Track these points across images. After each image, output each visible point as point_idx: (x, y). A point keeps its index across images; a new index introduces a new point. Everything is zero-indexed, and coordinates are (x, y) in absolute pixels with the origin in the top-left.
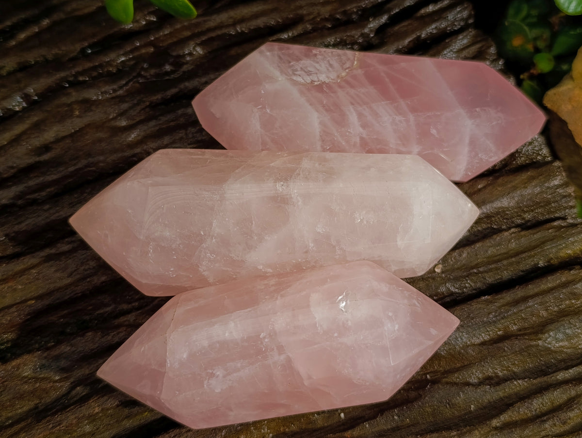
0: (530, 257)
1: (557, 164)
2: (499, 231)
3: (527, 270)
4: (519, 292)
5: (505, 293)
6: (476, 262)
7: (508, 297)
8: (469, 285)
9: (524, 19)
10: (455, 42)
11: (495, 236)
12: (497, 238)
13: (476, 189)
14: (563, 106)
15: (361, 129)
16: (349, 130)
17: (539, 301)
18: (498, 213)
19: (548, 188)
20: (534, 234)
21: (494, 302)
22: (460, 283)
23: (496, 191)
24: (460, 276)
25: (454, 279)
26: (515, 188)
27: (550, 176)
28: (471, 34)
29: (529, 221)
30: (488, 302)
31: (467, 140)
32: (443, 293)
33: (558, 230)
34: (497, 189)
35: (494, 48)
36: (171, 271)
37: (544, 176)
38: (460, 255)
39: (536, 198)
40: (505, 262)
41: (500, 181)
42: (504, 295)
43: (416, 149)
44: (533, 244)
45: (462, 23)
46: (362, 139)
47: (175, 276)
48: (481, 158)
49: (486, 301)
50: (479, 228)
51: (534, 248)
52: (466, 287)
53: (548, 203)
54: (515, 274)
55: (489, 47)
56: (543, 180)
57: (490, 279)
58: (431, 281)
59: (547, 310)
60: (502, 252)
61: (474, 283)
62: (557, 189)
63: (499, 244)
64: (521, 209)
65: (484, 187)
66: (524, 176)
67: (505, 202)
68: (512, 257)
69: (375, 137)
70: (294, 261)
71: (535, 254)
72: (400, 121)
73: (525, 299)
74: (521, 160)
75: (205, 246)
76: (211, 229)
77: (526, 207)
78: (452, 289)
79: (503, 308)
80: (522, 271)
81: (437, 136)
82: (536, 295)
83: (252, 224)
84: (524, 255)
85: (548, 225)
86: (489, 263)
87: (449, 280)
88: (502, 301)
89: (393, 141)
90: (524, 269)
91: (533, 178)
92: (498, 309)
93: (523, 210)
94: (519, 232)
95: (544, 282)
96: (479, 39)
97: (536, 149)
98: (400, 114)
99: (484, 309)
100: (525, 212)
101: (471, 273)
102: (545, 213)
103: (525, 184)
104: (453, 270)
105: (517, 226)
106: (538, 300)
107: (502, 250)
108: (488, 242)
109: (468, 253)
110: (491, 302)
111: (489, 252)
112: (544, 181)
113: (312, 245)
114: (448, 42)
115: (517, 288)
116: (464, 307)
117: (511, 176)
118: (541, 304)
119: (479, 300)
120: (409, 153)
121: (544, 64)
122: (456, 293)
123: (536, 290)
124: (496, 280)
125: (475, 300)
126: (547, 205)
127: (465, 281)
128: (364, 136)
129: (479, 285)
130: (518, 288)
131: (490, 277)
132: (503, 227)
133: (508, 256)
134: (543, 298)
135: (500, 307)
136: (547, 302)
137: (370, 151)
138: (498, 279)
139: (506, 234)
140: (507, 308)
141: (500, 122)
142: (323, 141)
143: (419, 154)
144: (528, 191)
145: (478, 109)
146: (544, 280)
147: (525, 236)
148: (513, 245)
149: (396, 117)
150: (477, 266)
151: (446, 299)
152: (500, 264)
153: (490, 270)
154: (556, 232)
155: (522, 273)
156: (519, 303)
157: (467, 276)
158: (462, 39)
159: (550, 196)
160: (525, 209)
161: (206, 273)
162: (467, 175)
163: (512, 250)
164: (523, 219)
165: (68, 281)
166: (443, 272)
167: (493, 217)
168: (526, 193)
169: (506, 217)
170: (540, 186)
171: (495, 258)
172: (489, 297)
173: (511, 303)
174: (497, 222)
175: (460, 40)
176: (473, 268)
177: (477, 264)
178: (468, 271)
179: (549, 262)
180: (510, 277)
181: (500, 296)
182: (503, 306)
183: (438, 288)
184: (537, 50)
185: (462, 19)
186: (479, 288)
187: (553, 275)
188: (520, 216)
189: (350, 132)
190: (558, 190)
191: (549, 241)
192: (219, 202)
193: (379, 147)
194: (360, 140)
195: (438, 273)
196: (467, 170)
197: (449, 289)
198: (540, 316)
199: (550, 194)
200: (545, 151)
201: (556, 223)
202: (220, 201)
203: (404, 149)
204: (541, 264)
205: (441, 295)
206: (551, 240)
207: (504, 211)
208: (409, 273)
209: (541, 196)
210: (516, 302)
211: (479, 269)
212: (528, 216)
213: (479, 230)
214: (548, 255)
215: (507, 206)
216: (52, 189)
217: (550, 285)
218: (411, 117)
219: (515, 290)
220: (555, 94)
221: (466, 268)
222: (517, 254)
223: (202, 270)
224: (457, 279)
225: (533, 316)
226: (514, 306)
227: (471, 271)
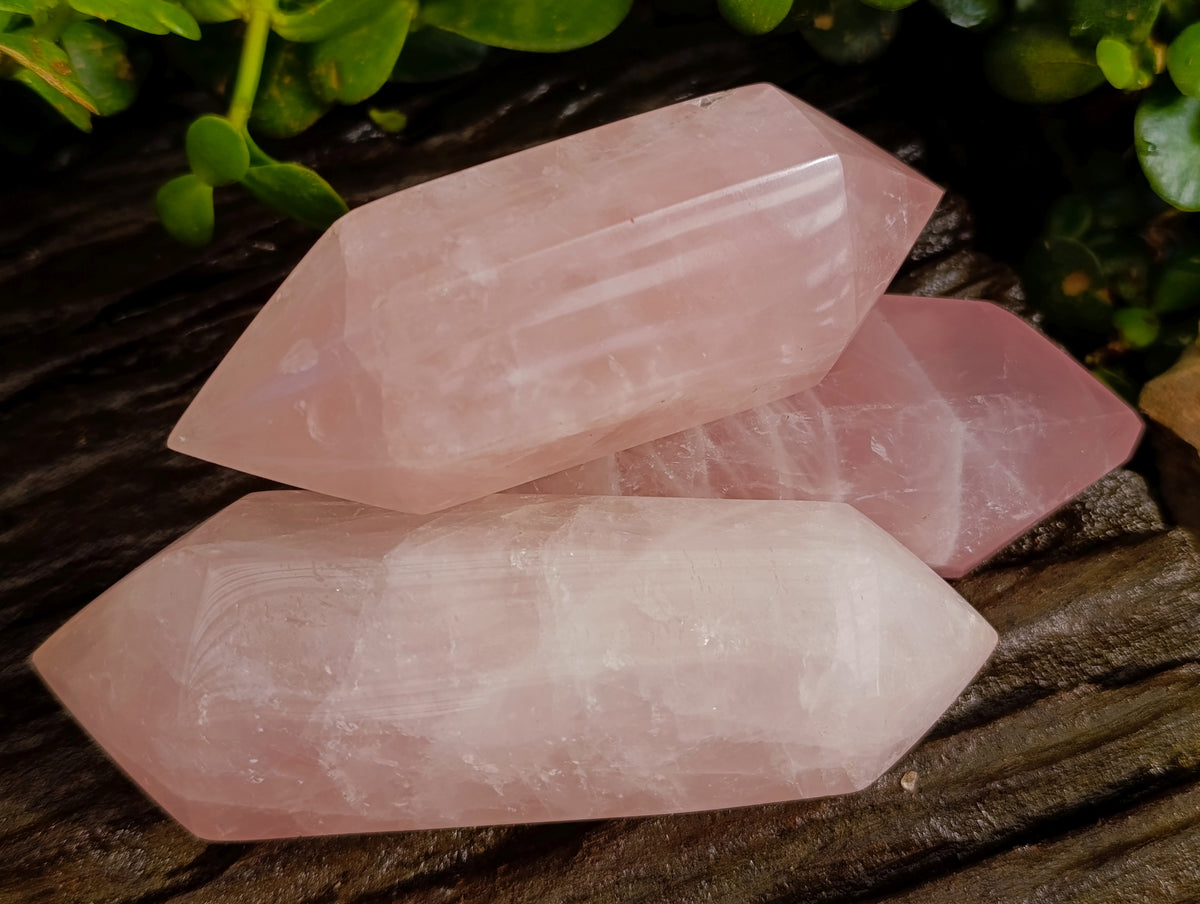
0: (1127, 751)
1: (1179, 534)
2: (1051, 691)
3: (1122, 783)
4: (1107, 836)
5: (1073, 837)
6: (999, 765)
7: (1079, 846)
8: (987, 821)
9: (1088, 236)
10: (931, 278)
11: (1041, 703)
12: (1046, 707)
13: (991, 594)
14: (1185, 413)
15: (710, 444)
16: (683, 446)
17: (1156, 853)
18: (1047, 650)
19: (1161, 588)
20: (1134, 696)
21: (1046, 860)
22: (963, 815)
23: (1039, 596)
24: (964, 800)
25: (948, 808)
26: (1082, 590)
27: (1164, 563)
28: (966, 260)
29: (1120, 669)
30: (1031, 861)
31: (958, 468)
32: (923, 843)
33: (1192, 685)
34: (1040, 592)
35: (1018, 286)
36: (253, 766)
37: (1149, 561)
38: (961, 750)
39: (1134, 613)
40: (1067, 764)
41: (1046, 574)
42: (1069, 841)
43: (840, 488)
44: (1133, 720)
45: (946, 240)
46: (713, 467)
47: (261, 780)
48: (994, 512)
49: (1026, 857)
50: (1005, 687)
51: (1135, 728)
52: (978, 828)
53: (1163, 626)
54: (1095, 793)
55: (1008, 287)
56: (1147, 569)
57: (1036, 805)
58: (894, 813)
59: (1175, 878)
60: (1061, 740)
61: (999, 815)
62: (1181, 590)
63: (1052, 722)
64: (1099, 640)
65: (1012, 589)
66: (1103, 562)
67: (1060, 624)
68: (1084, 751)
69: (744, 462)
70: (550, 743)
71: (1141, 744)
72: (800, 425)
73: (1120, 851)
74: (1093, 528)
75: (333, 700)
76: (349, 658)
77: (1113, 634)
78: (945, 832)
79: (1069, 872)
80: (1110, 786)
81: (886, 459)
82: (1146, 841)
83: (449, 646)
84: (1112, 746)
85: (1166, 676)
86: (1030, 766)
87: (937, 808)
88: (1064, 856)
89: (784, 470)
90: (1116, 778)
91: (1124, 567)
92: (1055, 876)
93: (1106, 642)
94: (1098, 691)
95: (1164, 809)
96: (984, 270)
97: (1129, 502)
98: (800, 408)
99: (1022, 876)
100: (1110, 647)
101: (989, 791)
102: (1159, 650)
103: (1106, 582)
104: (944, 785)
105: (1094, 680)
106: (1153, 851)
107: (1060, 735)
108: (1026, 717)
109: (980, 744)
110: (1038, 860)
111: (1030, 740)
112: (1150, 572)
113: (592, 700)
114: (915, 278)
115: (1100, 823)
116: (973, 873)
117: (1072, 563)
118: (1160, 862)
119: (1011, 854)
120: (824, 498)
121: (1137, 332)
122: (954, 842)
123: (1147, 828)
124: (1050, 808)
125: (1000, 857)
126: (1161, 630)
127: (976, 813)
128: (718, 459)
129: (1010, 821)
130: (1103, 824)
131: (1034, 803)
132: (1060, 684)
133: (1075, 749)
134: (1165, 846)
135: (1060, 872)
136: (1176, 857)
137: (733, 495)
138: (1055, 806)
139: (1066, 696)
140: (1078, 872)
141: (1032, 426)
142: (624, 471)
143: (849, 500)
144: (1113, 598)
145: (979, 398)
146: (1165, 805)
147: (1112, 699)
148: (1086, 724)
149: (790, 414)
150: (1001, 774)
151: (931, 856)
152: (1056, 770)
153: (1035, 784)
154: (1186, 690)
155: (1109, 791)
156: (1106, 860)
157: (980, 800)
158: (947, 271)
159: (1165, 608)
160: (1111, 639)
161: (337, 774)
162: (962, 552)
163: (1083, 735)
164: (1107, 662)
165: (29, 819)
166: (920, 790)
167: (1037, 659)
168: (1109, 601)
169: (1066, 658)
170: (1142, 585)
171: (1044, 755)
172: (1034, 847)
173: (1087, 861)
174: (1046, 671)
175: (940, 272)
176: (991, 779)
177: (1001, 771)
178: (983, 787)
179: (1173, 761)
180: (1082, 800)
181: (1059, 844)
182: (1069, 868)
183: (910, 829)
184: (1120, 303)
185: (945, 232)
186: (1011, 829)
187: (1184, 791)
188: (1099, 656)
189: (684, 451)
190: (1185, 593)
191: (1170, 712)
192: (372, 595)
193: (752, 485)
194: (709, 470)
195: (908, 792)
196: (962, 539)
197: (936, 831)
198: (1160, 894)
199: (1166, 604)
200: (1149, 507)
201: (1184, 671)
202: (376, 594)
203: (812, 491)
204: (1156, 768)
205: (918, 847)
206: (1177, 709)
207: (1060, 644)
208: (833, 783)
209: (1145, 606)
210: (1099, 860)
211: (1008, 781)
212: (1117, 658)
213: (1003, 692)
214: (1170, 745)
215: (1067, 632)
216: (13, 609)
217: (1178, 817)
218: (826, 417)
219: (1097, 830)
220: (1164, 388)
221: (977, 779)
222: (1094, 744)
223: (327, 767)
224: (954, 807)
225: (1144, 894)
226: (1094, 868)
227: (988, 785)
